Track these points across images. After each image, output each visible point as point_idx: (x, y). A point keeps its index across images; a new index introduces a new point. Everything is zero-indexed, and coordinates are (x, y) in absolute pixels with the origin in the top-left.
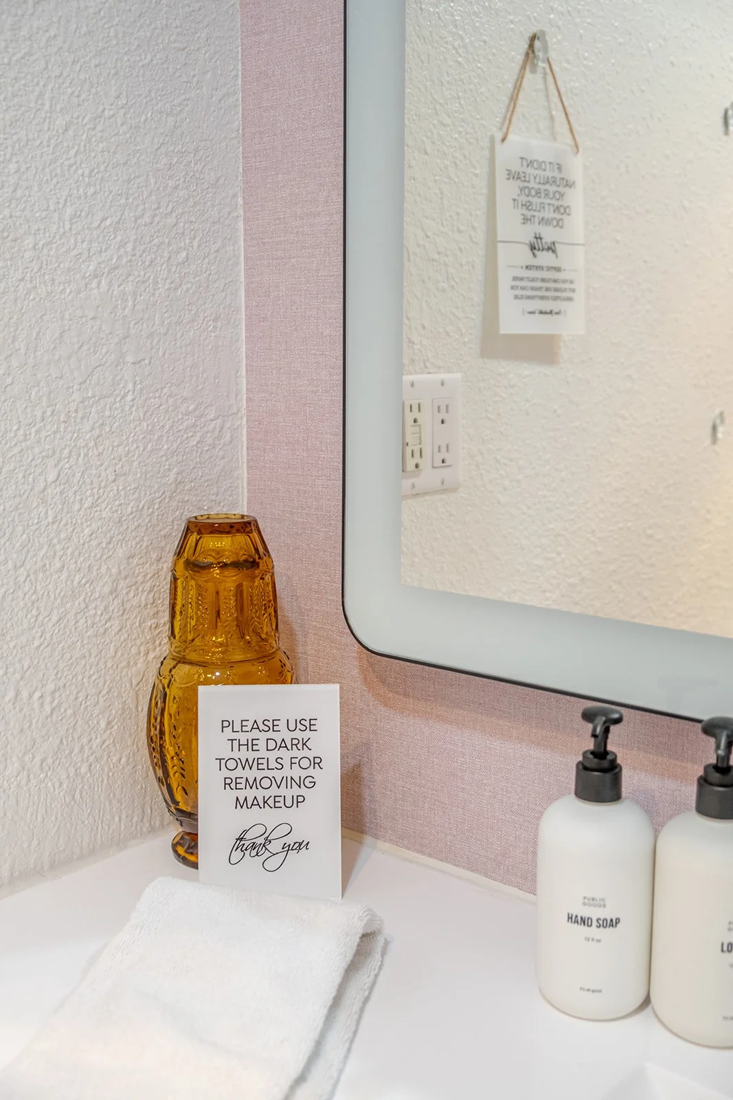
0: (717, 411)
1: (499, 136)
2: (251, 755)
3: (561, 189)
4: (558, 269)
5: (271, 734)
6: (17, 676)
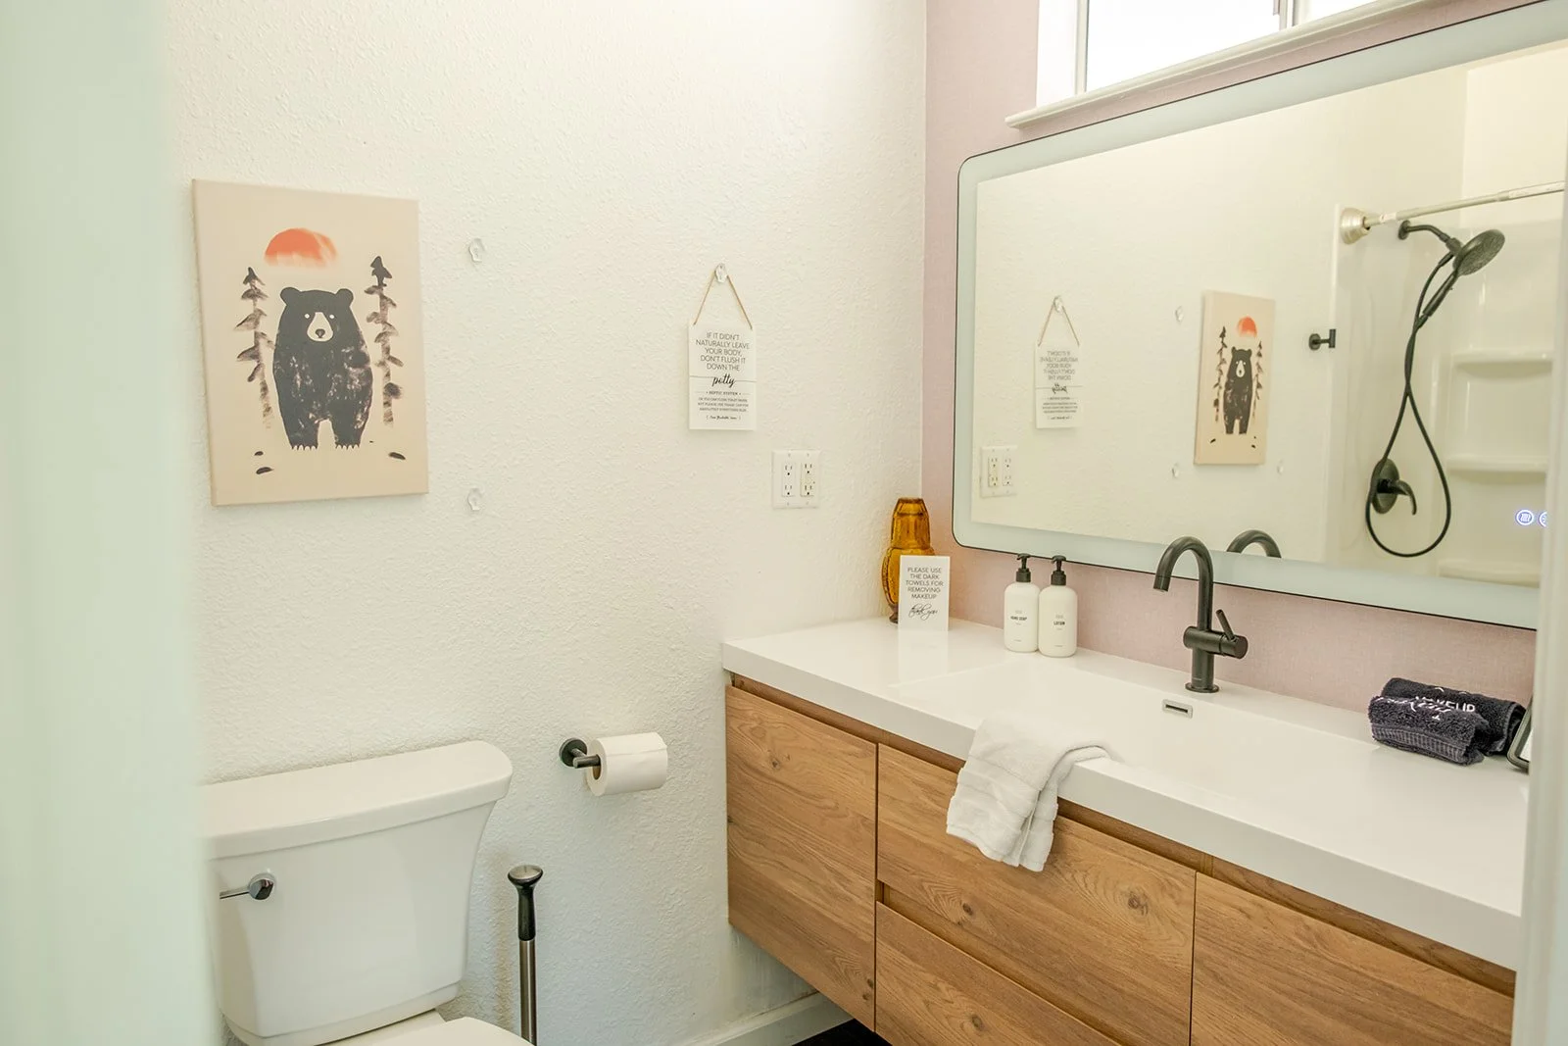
1: (1037, 344)
2: (918, 580)
3: (1070, 363)
4: (1068, 399)
5: (925, 573)
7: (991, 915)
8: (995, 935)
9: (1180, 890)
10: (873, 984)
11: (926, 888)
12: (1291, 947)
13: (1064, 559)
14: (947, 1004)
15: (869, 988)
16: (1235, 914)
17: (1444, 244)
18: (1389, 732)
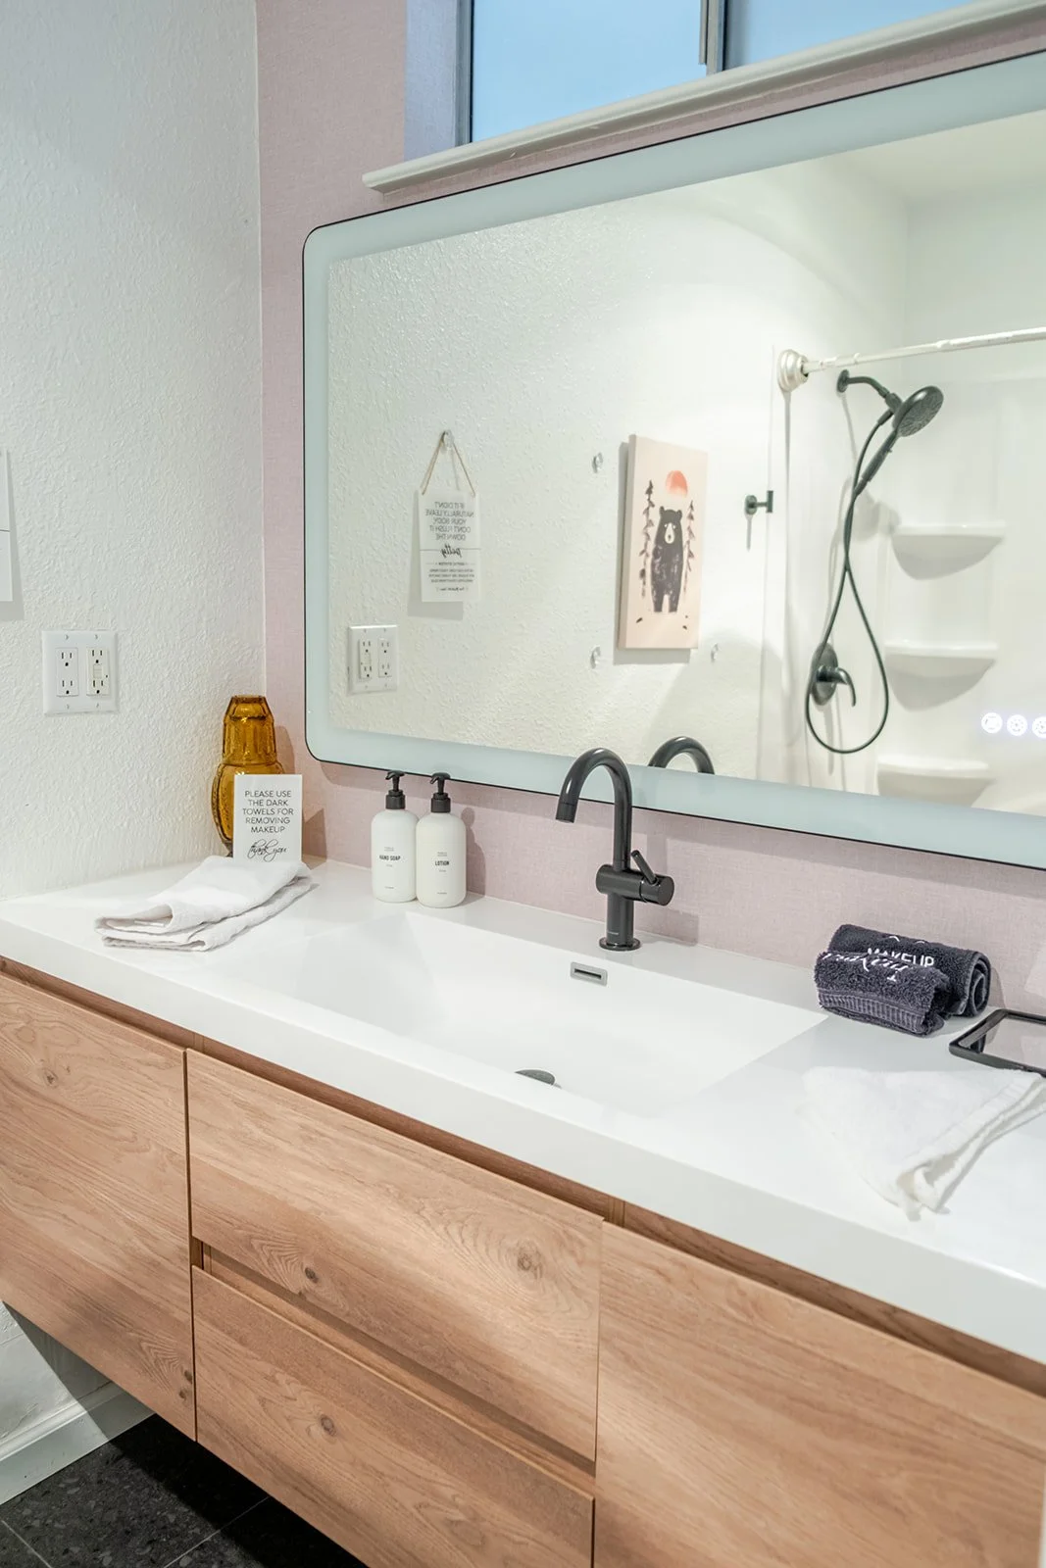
0: (595, 647)
1: (420, 492)
2: (259, 808)
3: (464, 518)
4: (462, 564)
5: (269, 798)
6: (149, 769)
7: (341, 1284)
8: (347, 1309)
9: (582, 1244)
10: (191, 1378)
11: (255, 1247)
12: (722, 1320)
13: (448, 778)
14: (290, 1402)
15: (188, 1384)
16: (651, 1276)
17: (883, 400)
18: (837, 997)
